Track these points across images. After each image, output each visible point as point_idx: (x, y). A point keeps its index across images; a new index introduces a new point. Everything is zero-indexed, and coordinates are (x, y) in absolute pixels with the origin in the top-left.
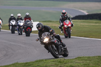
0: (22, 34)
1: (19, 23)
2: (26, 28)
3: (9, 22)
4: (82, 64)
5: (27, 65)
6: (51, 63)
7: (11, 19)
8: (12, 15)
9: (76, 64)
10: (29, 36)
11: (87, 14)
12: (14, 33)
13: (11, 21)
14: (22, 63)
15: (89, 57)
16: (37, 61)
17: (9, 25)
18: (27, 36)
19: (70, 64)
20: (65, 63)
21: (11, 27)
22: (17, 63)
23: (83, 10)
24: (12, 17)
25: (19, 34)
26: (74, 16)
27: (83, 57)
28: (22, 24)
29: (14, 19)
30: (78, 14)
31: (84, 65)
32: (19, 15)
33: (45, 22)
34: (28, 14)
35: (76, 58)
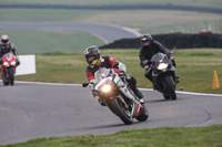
11: (139, 35)
23: (131, 27)
26: (112, 41)
27: (133, 131)
30: (119, 37)
33: (48, 54)
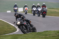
0: (40, 16)
1: (38, 9)
2: (43, 12)
3: (32, 9)
5: (39, 33)
7: (33, 7)
8: (34, 4)
10: (45, 17)
12: (35, 15)
13: (33, 8)
17: (32, 11)
18: (43, 17)
21: (33, 12)
24: (34, 5)
25: (38, 16)
28: (40, 10)
29: (35, 7)
32: (38, 4)
34: (44, 4)
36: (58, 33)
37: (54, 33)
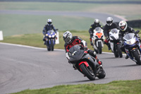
4: (118, 91)
6: (75, 90)
9: (111, 91)
14: (35, 91)
15: (129, 81)
16: (56, 87)
19: (102, 91)
20: (95, 90)
22: (28, 90)
27: (120, 81)
31: (122, 92)
35: (110, 83)
36: (87, 91)
37: (78, 89)
